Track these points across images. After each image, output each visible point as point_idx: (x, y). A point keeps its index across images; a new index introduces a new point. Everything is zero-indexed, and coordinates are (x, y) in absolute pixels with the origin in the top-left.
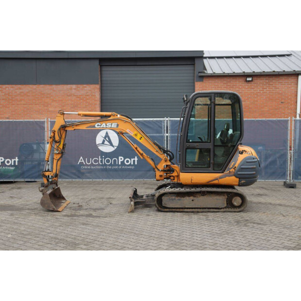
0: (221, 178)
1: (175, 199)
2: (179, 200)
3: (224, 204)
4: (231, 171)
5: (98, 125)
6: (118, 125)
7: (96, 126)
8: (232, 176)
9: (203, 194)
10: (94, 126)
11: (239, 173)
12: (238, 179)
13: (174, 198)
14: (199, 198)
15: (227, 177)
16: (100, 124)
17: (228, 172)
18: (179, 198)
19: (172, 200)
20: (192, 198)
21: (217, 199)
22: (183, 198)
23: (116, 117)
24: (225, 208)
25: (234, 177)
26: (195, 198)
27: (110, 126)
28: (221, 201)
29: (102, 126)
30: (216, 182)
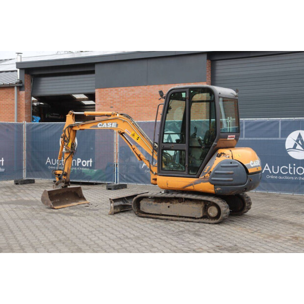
0: (195, 183)
1: (152, 204)
2: (156, 205)
3: (200, 213)
4: (206, 176)
5: (100, 125)
6: (117, 125)
7: (98, 126)
8: (206, 182)
9: (180, 200)
10: (96, 126)
11: (213, 178)
12: (213, 186)
13: (151, 202)
14: (175, 205)
15: (202, 183)
16: (101, 124)
17: (203, 177)
18: (156, 203)
19: (150, 204)
20: (168, 204)
21: (193, 207)
22: (159, 204)
23: (115, 117)
24: (201, 218)
25: (208, 184)
26: (171, 204)
27: (110, 126)
28: (196, 210)
29: (103, 126)
30: (191, 188)
